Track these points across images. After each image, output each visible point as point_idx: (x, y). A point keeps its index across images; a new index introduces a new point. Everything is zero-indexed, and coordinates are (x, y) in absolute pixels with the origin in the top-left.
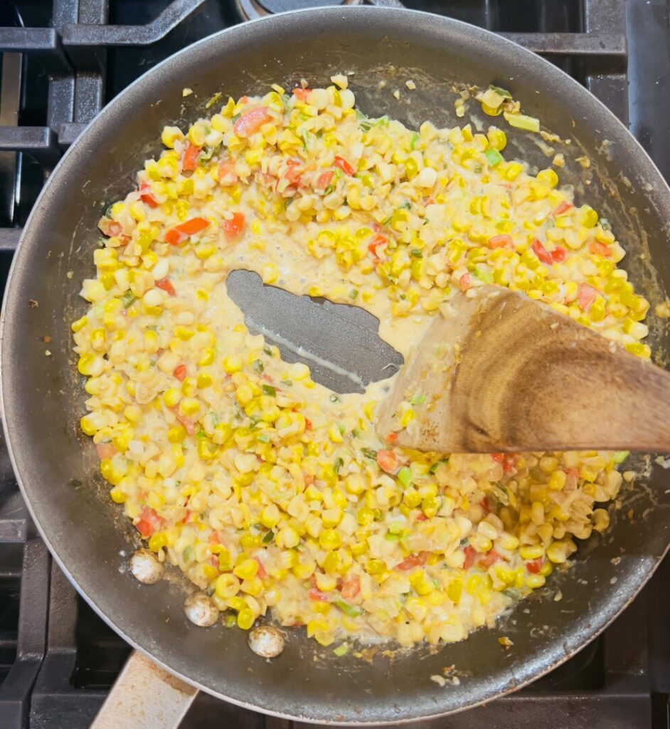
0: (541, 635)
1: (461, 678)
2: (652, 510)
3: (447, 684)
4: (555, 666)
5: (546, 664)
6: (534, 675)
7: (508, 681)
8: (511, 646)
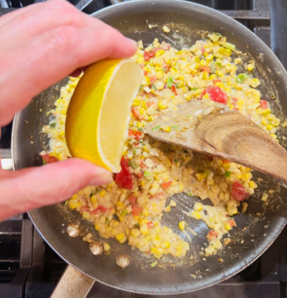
0: (235, 257)
1: (202, 275)
2: (281, 205)
3: (197, 278)
4: (241, 270)
5: (238, 269)
6: (233, 274)
7: (222, 276)
8: (223, 262)
